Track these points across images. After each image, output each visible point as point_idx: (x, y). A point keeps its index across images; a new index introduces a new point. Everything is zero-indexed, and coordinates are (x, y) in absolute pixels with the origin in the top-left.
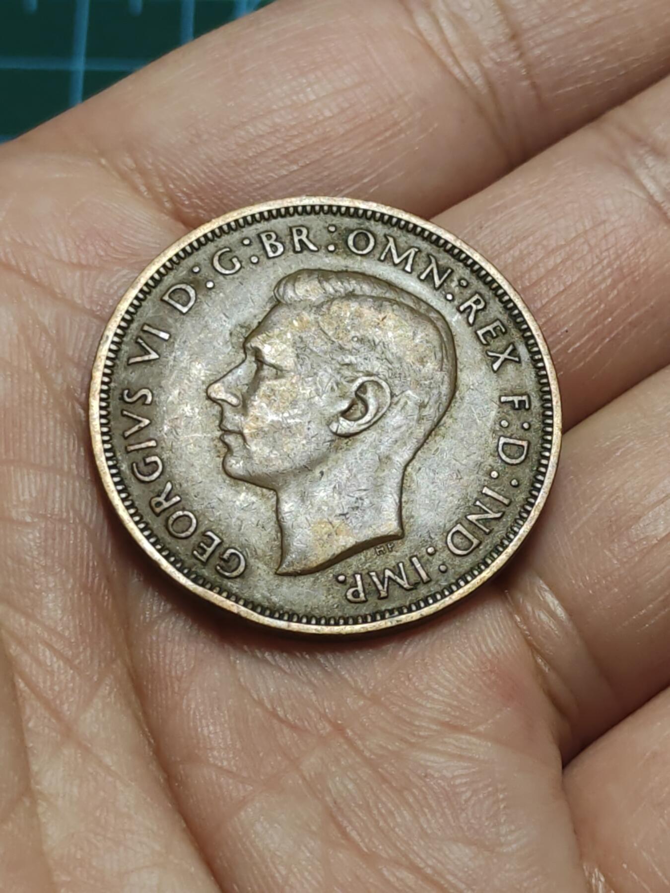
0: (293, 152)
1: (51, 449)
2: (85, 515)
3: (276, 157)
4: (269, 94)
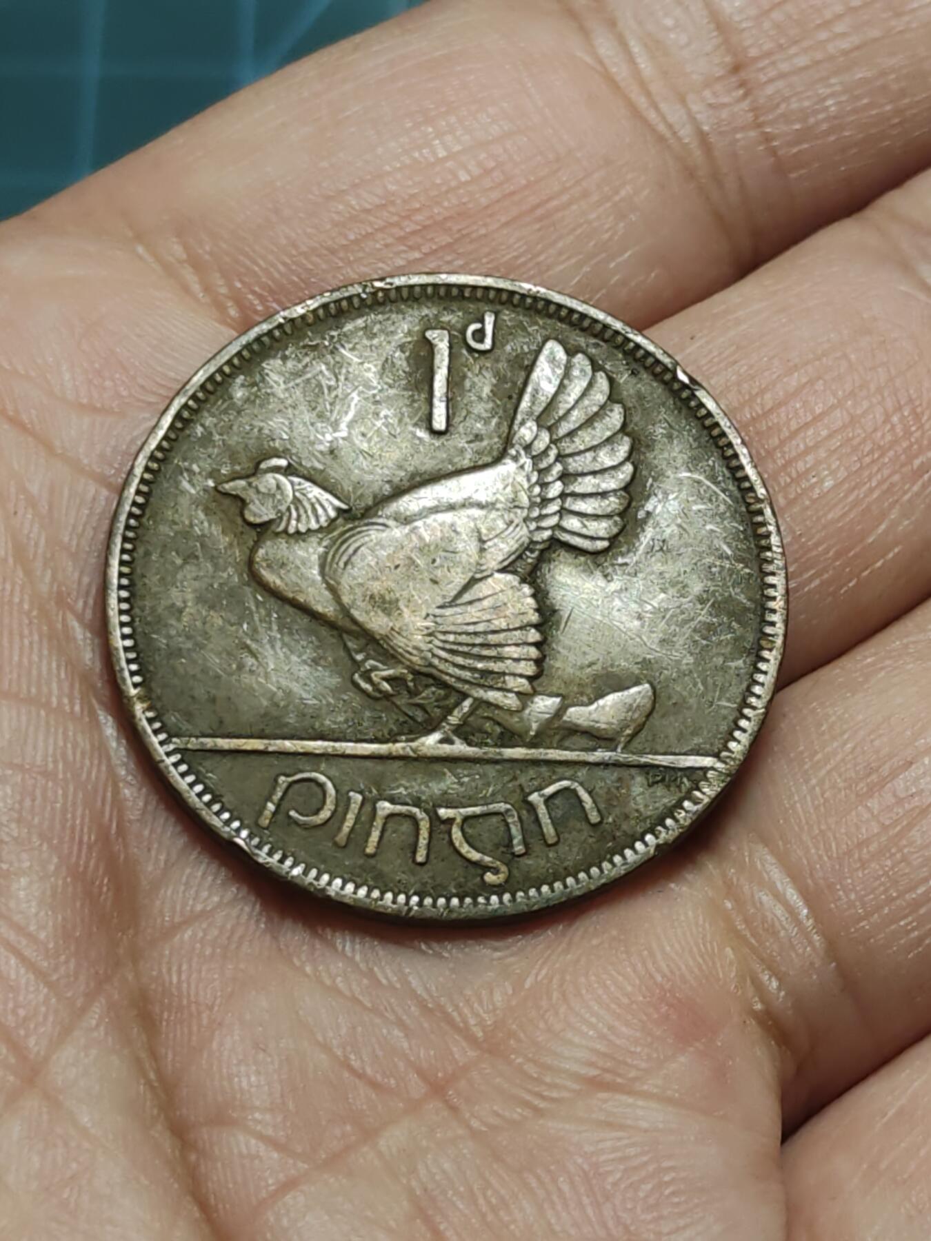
0: (414, 233)
1: (34, 672)
2: (82, 768)
3: (390, 240)
4: (380, 150)
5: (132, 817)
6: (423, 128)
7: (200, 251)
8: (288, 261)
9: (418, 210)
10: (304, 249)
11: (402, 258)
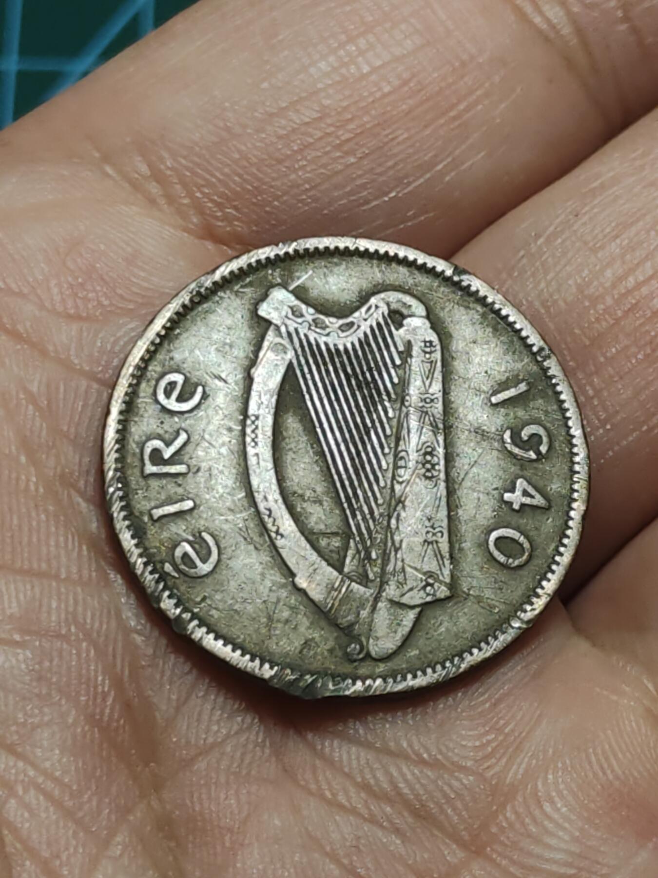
5: (143, 663)
6: (348, 48)
7: (162, 167)
8: (241, 171)
9: (351, 120)
10: (255, 160)
11: (341, 164)
